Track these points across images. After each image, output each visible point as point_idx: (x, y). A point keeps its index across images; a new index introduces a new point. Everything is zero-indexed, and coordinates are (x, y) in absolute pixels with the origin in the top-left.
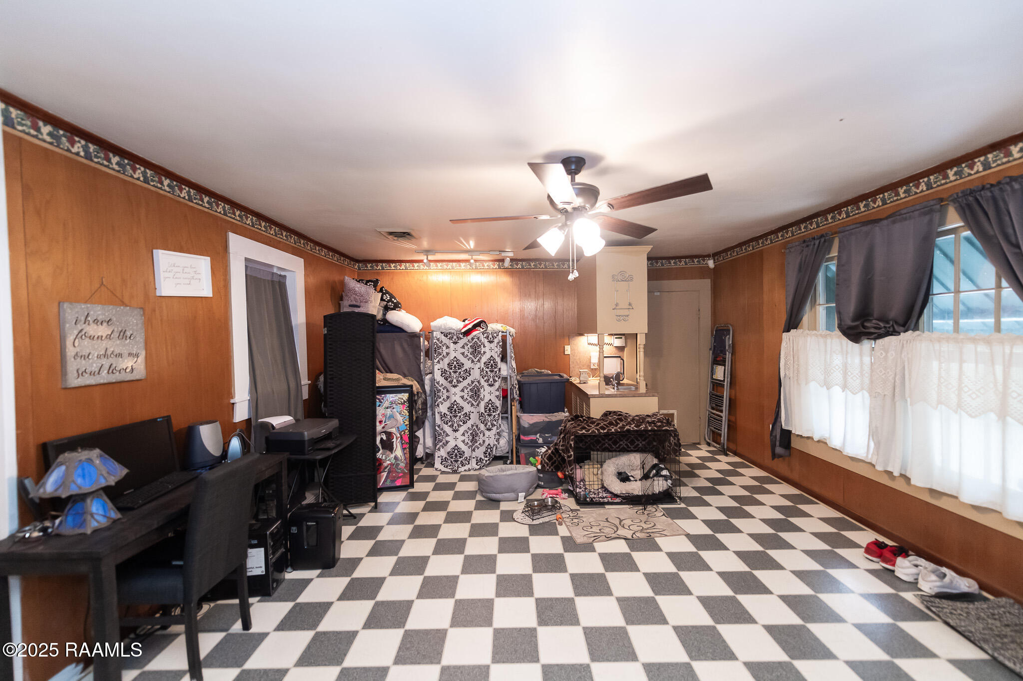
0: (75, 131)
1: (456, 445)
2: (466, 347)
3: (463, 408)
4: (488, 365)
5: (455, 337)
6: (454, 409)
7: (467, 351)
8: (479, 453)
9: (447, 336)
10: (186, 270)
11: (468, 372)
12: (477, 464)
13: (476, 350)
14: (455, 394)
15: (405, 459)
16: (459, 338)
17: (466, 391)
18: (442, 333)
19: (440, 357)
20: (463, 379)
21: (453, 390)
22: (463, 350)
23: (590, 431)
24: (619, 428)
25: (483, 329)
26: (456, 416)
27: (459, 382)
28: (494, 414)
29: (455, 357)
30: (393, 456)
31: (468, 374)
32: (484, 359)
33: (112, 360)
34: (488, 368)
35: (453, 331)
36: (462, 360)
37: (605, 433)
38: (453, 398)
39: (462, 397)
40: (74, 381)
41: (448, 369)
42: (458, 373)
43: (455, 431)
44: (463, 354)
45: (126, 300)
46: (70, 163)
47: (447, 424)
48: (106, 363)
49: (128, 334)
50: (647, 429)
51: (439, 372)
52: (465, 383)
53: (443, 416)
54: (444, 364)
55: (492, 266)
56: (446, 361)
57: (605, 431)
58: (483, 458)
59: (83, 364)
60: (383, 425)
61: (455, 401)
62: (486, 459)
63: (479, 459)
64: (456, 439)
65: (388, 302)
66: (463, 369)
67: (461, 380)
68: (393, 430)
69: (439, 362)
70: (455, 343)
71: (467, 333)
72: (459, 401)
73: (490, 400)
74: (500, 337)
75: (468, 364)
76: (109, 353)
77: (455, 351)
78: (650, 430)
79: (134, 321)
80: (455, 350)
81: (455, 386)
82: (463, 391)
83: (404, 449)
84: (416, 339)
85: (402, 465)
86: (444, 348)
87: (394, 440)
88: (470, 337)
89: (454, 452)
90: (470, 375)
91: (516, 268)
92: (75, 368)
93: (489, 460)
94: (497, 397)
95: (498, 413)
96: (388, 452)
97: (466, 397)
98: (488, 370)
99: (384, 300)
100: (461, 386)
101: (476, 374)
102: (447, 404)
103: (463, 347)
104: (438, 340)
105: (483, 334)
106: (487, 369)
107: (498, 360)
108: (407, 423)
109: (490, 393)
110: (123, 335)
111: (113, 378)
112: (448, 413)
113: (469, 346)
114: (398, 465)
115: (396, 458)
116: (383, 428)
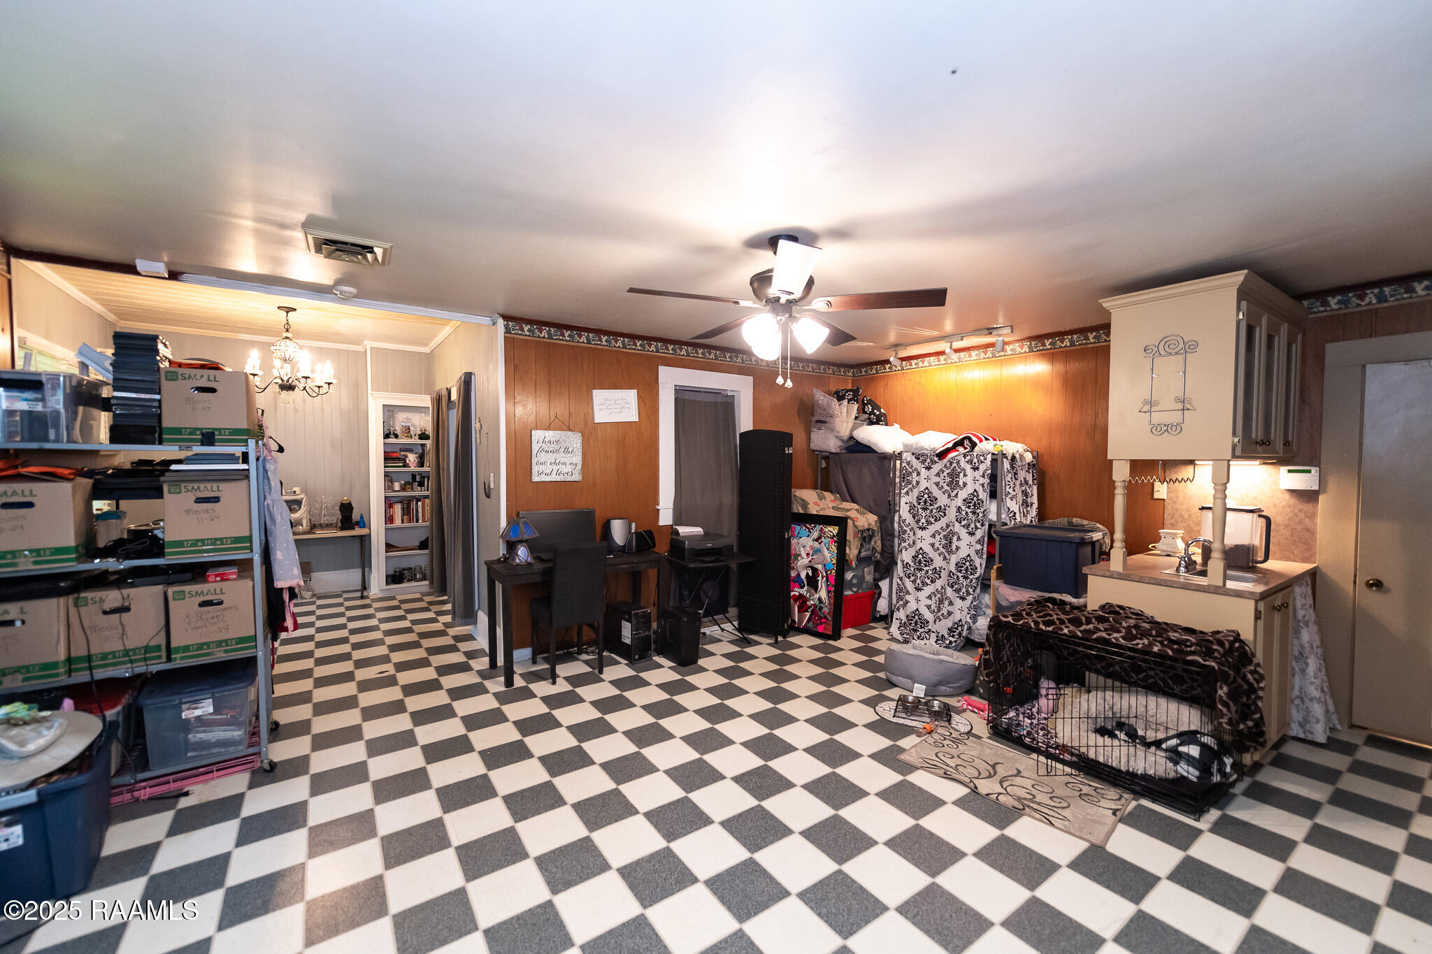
0: (541, 324)
1: (917, 610)
2: (942, 475)
3: (932, 561)
4: (970, 503)
5: (928, 460)
6: (921, 560)
7: (944, 480)
8: (943, 627)
9: (918, 459)
10: (617, 402)
11: (943, 511)
12: (936, 642)
13: (954, 481)
14: (922, 539)
15: (830, 603)
16: (933, 462)
17: (938, 537)
18: (913, 454)
19: (910, 486)
20: (936, 520)
21: (920, 533)
22: (937, 479)
23: (1021, 622)
24: (1080, 631)
25: (965, 448)
26: (920, 570)
27: (929, 523)
28: (971, 577)
29: (927, 488)
30: (817, 596)
31: (943, 514)
32: (963, 494)
33: (558, 467)
34: (969, 507)
35: (926, 452)
36: (936, 492)
37: (1048, 631)
38: (919, 545)
39: (933, 545)
40: (536, 478)
41: (916, 504)
42: (929, 511)
43: (918, 589)
44: (937, 484)
45: (572, 428)
46: (539, 345)
47: (909, 578)
48: (555, 467)
49: (570, 450)
50: (1149, 649)
51: (907, 507)
52: (937, 526)
53: (906, 566)
54: (912, 498)
55: (1019, 350)
56: (916, 492)
57: (1050, 629)
58: (946, 636)
59: (542, 468)
60: (810, 559)
61: (921, 548)
62: (951, 639)
63: (940, 635)
64: (919, 601)
65: (870, 414)
66: (936, 506)
67: (932, 520)
68: (820, 567)
69: (907, 493)
70: (928, 468)
71: (942, 455)
72: (928, 549)
73: (969, 555)
74: (988, 462)
75: (943, 500)
76: (557, 462)
77: (926, 480)
78: (1155, 653)
79: (574, 441)
80: (928, 479)
81: (923, 529)
82: (933, 536)
83: (829, 592)
84: (887, 461)
85: (826, 610)
86: (915, 474)
87: (820, 578)
88: (945, 461)
89: (914, 617)
90: (945, 515)
91: (1061, 347)
92: (536, 470)
93: (955, 641)
94: (977, 552)
95: (977, 575)
96: (813, 591)
97: (937, 545)
98: (969, 511)
99: (866, 413)
100: (932, 529)
101: (952, 514)
102: (912, 552)
103: (938, 475)
104: (908, 463)
105: (964, 457)
106: (967, 509)
107: (983, 495)
108: (834, 561)
109: (970, 545)
110: (567, 450)
111: (559, 478)
112: (912, 564)
113: (945, 474)
114: (821, 608)
115: (820, 599)
116: (810, 561)
